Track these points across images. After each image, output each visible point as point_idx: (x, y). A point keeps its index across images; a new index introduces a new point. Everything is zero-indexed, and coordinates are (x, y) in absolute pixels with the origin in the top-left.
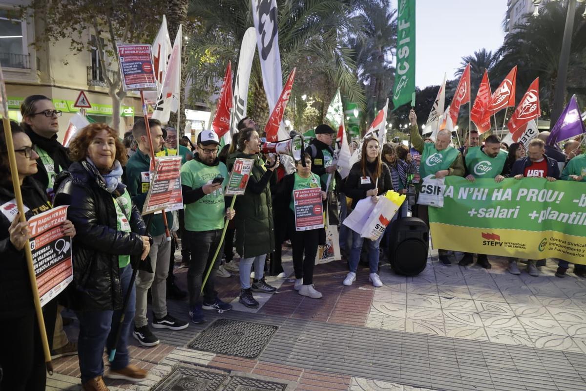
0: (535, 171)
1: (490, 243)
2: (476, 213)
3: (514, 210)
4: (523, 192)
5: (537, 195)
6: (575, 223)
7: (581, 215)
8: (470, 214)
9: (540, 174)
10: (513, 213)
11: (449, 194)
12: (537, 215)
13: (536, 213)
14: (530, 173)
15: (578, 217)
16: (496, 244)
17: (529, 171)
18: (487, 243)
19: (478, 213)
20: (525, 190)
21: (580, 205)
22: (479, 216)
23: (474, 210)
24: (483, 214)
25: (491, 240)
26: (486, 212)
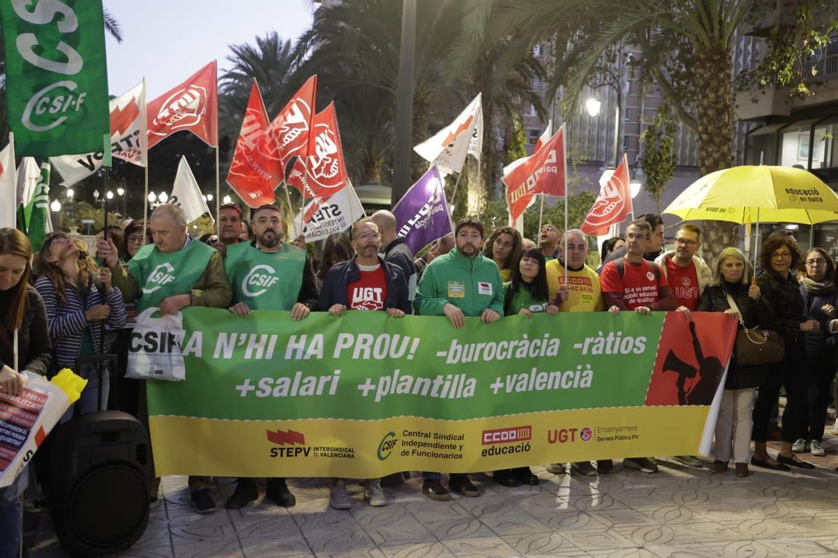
0: (366, 289)
1: (285, 452)
2: (252, 388)
3: (329, 378)
4: (345, 341)
5: (372, 347)
6: (443, 395)
7: (452, 380)
8: (240, 392)
9: (375, 295)
10: (328, 385)
11: (193, 350)
12: (373, 387)
13: (371, 384)
14: (358, 296)
15: (447, 384)
16: (296, 452)
17: (356, 290)
18: (279, 452)
19: (257, 388)
20: (350, 337)
21: (450, 360)
22: (259, 394)
23: (247, 381)
24: (268, 389)
25: (287, 445)
26: (273, 386)
